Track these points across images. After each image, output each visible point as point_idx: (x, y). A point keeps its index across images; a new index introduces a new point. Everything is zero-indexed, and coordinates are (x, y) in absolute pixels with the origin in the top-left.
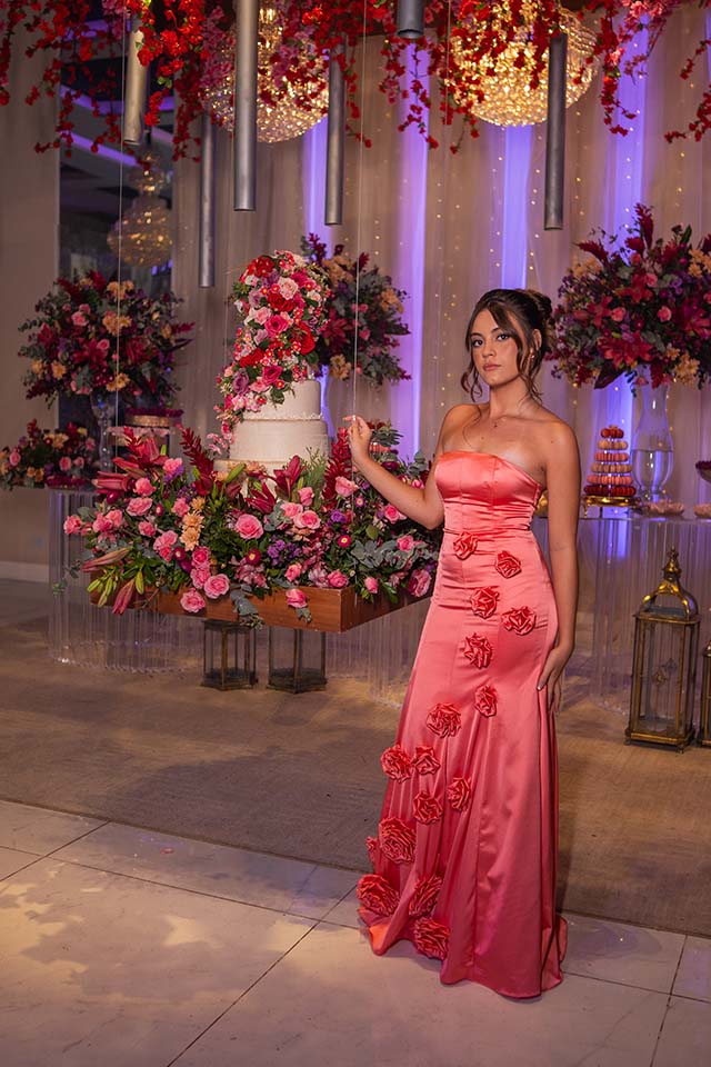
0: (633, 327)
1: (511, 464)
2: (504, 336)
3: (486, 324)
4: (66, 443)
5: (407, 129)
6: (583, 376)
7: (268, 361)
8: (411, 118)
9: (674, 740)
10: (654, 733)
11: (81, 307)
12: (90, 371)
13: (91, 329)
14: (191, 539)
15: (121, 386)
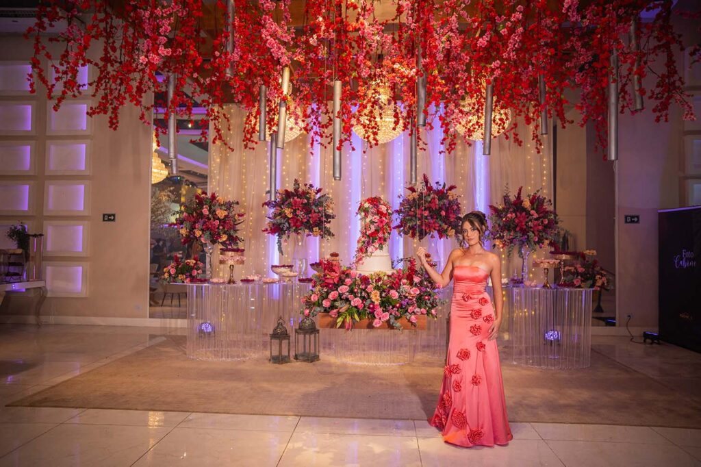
0: (432, 218)
2: (474, 230)
4: (194, 264)
6: (413, 235)
7: (380, 235)
11: (205, 206)
12: (210, 234)
13: (210, 216)
14: (377, 300)
15: (224, 239)
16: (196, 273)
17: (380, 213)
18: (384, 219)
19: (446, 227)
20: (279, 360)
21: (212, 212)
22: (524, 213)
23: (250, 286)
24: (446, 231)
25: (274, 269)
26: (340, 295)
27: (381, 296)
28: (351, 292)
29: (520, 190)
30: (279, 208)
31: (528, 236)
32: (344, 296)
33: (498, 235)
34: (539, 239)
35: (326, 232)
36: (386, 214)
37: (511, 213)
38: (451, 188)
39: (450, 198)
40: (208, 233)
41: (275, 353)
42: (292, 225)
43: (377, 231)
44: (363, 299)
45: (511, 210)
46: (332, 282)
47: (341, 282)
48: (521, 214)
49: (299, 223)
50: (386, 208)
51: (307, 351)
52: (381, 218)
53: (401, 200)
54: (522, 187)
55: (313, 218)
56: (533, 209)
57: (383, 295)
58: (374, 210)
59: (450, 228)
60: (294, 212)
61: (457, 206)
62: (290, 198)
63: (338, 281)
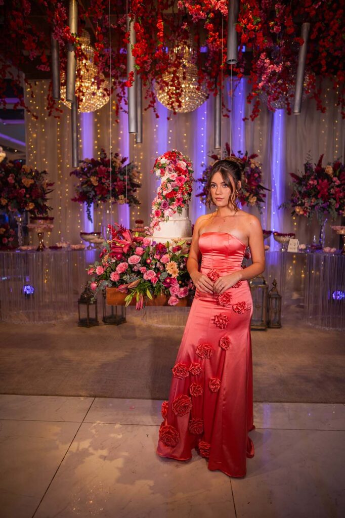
1: (235, 238)
2: (226, 186)
3: (218, 178)
4: (5, 232)
5: (148, 110)
7: (179, 196)
8: (150, 106)
9: (263, 328)
10: (257, 326)
11: (10, 175)
12: (17, 202)
13: (16, 184)
14: (175, 272)
15: (31, 208)
16: (6, 241)
17: (178, 169)
18: (183, 176)
19: (247, 194)
20: (87, 323)
21: (19, 181)
22: (326, 181)
23: (58, 252)
24: (248, 198)
25: (83, 236)
26: (131, 267)
27: (179, 267)
28: (144, 263)
29: (322, 157)
30: (85, 177)
31: (330, 203)
32: (135, 267)
33: (300, 202)
34: (340, 206)
35: (132, 200)
36: (186, 171)
37: (313, 180)
38: (254, 156)
39: (253, 166)
40: (15, 201)
41: (84, 315)
42: (98, 193)
43: (174, 192)
44: (157, 270)
45: (312, 177)
46: (120, 251)
47: (131, 251)
48: (322, 181)
49: (105, 191)
50: (185, 164)
51: (115, 313)
52: (179, 176)
53: (204, 169)
54: (323, 155)
55: (119, 186)
56: (335, 176)
57: (182, 266)
58: (171, 166)
59: (252, 195)
60: (100, 181)
61: (259, 174)
62: (96, 167)
63: (128, 251)
